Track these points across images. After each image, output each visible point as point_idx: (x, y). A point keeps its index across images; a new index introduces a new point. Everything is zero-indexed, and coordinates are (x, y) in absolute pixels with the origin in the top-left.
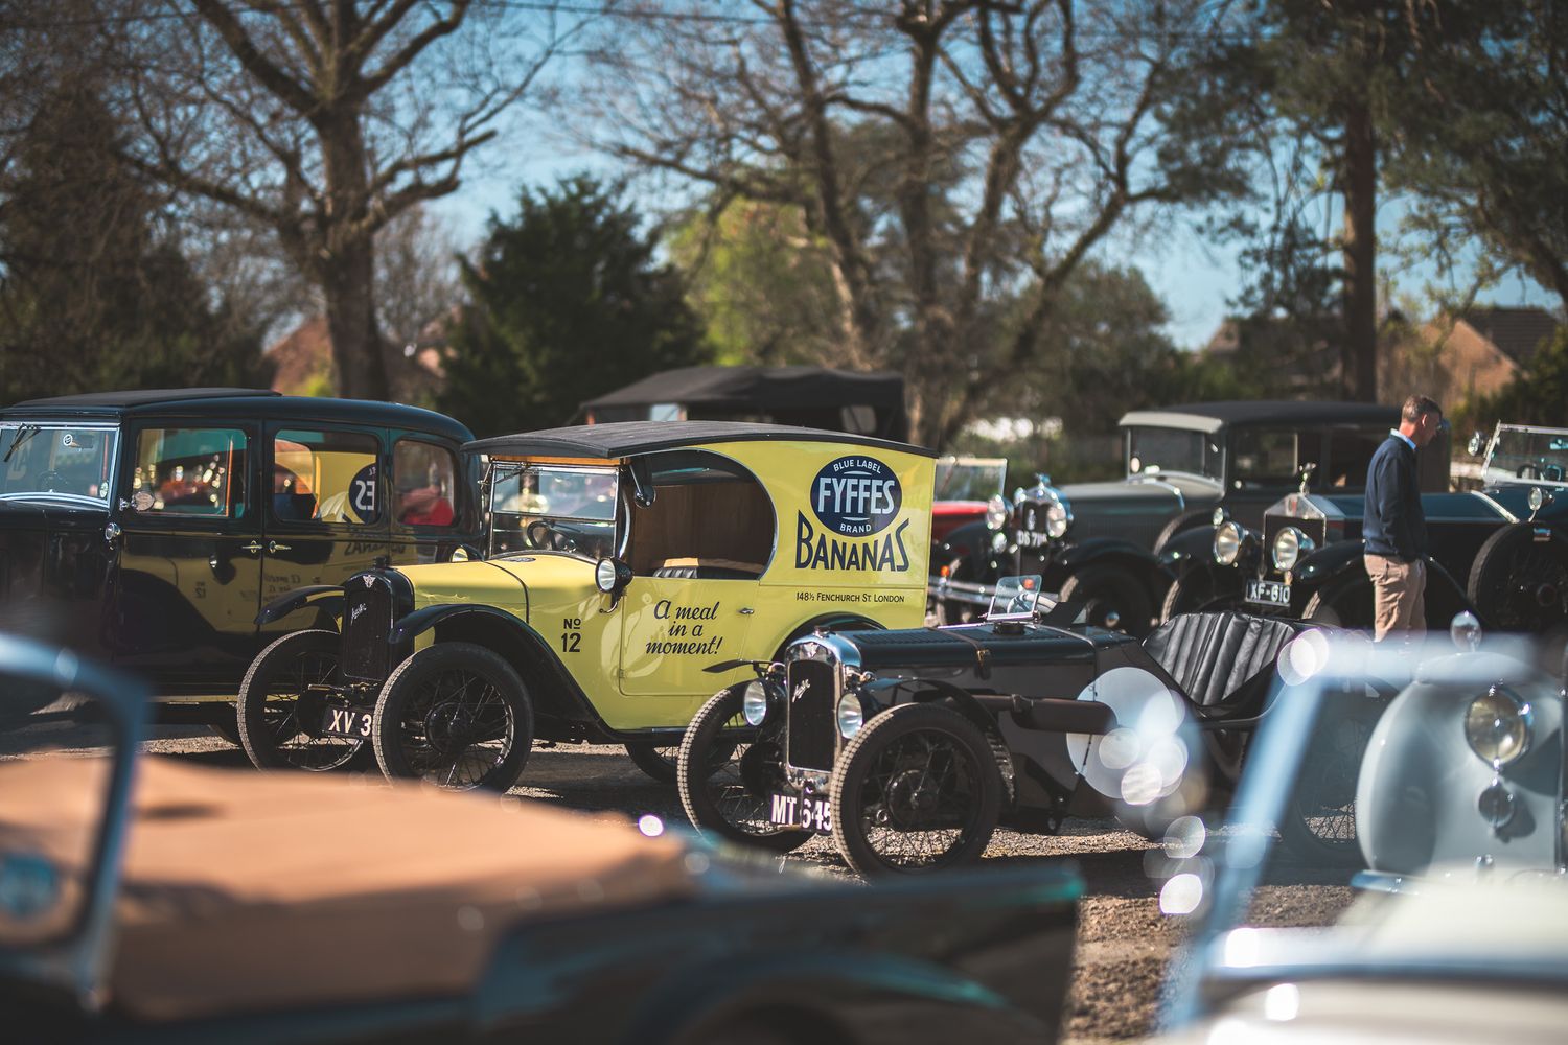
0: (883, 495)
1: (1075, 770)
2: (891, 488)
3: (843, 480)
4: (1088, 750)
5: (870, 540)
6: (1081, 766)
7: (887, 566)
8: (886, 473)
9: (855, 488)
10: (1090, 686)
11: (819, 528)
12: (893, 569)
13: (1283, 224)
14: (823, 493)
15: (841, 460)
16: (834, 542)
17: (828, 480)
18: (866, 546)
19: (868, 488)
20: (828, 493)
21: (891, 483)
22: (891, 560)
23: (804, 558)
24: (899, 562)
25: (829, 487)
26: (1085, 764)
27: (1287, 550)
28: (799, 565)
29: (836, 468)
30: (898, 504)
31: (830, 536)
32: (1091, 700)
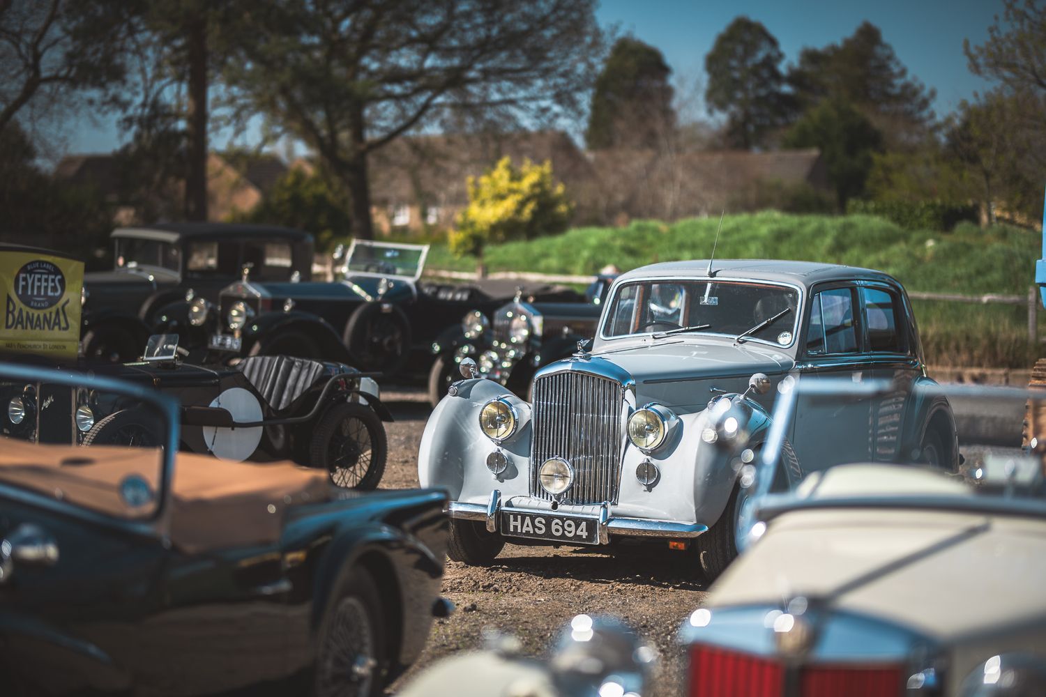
0: (55, 285)
1: (208, 448)
2: (59, 280)
3: (33, 276)
4: (215, 436)
5: (47, 311)
6: (211, 445)
7: (56, 327)
8: (57, 271)
9: (39, 280)
10: (216, 399)
11: (19, 304)
12: (60, 329)
13: (150, 100)
14: (22, 283)
15: (32, 263)
16: (27, 313)
17: (24, 275)
18: (45, 315)
19: (46, 280)
20: (24, 283)
21: (59, 277)
22: (59, 324)
23: (10, 322)
24: (63, 325)
25: (25, 279)
26: (213, 444)
27: (237, 316)
28: (7, 327)
29: (29, 268)
30: (63, 289)
31: (25, 309)
32: (217, 406)
